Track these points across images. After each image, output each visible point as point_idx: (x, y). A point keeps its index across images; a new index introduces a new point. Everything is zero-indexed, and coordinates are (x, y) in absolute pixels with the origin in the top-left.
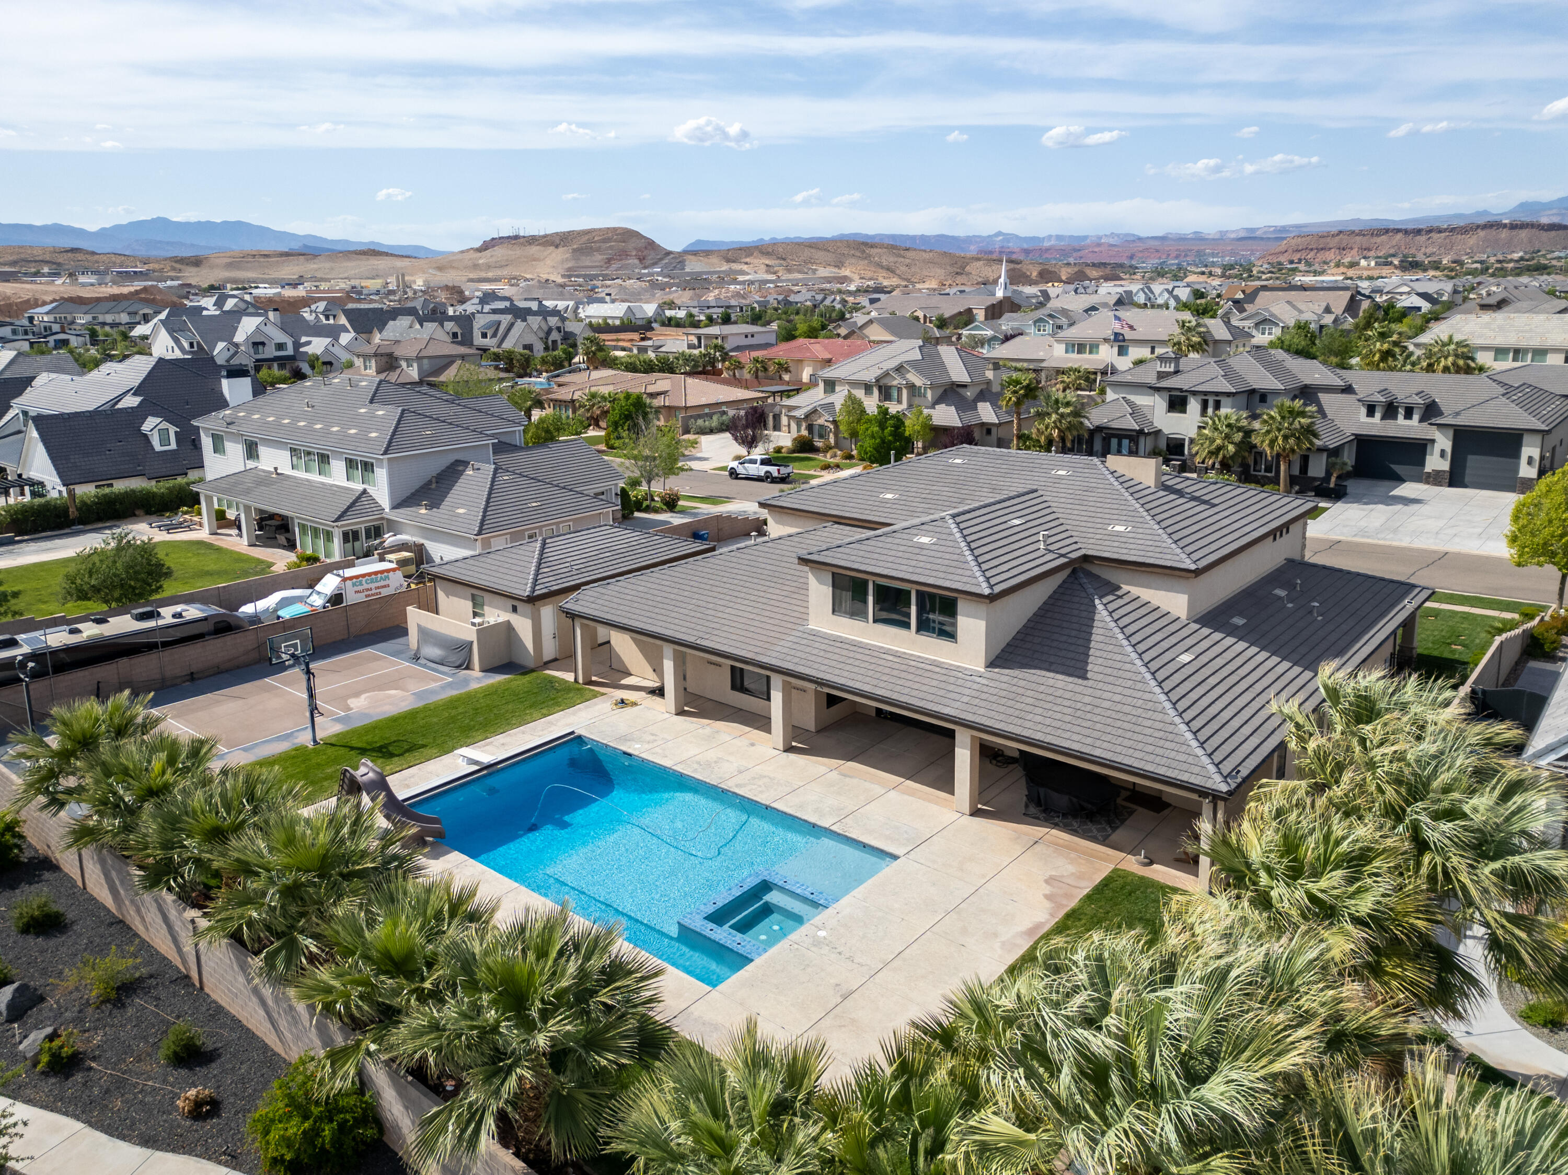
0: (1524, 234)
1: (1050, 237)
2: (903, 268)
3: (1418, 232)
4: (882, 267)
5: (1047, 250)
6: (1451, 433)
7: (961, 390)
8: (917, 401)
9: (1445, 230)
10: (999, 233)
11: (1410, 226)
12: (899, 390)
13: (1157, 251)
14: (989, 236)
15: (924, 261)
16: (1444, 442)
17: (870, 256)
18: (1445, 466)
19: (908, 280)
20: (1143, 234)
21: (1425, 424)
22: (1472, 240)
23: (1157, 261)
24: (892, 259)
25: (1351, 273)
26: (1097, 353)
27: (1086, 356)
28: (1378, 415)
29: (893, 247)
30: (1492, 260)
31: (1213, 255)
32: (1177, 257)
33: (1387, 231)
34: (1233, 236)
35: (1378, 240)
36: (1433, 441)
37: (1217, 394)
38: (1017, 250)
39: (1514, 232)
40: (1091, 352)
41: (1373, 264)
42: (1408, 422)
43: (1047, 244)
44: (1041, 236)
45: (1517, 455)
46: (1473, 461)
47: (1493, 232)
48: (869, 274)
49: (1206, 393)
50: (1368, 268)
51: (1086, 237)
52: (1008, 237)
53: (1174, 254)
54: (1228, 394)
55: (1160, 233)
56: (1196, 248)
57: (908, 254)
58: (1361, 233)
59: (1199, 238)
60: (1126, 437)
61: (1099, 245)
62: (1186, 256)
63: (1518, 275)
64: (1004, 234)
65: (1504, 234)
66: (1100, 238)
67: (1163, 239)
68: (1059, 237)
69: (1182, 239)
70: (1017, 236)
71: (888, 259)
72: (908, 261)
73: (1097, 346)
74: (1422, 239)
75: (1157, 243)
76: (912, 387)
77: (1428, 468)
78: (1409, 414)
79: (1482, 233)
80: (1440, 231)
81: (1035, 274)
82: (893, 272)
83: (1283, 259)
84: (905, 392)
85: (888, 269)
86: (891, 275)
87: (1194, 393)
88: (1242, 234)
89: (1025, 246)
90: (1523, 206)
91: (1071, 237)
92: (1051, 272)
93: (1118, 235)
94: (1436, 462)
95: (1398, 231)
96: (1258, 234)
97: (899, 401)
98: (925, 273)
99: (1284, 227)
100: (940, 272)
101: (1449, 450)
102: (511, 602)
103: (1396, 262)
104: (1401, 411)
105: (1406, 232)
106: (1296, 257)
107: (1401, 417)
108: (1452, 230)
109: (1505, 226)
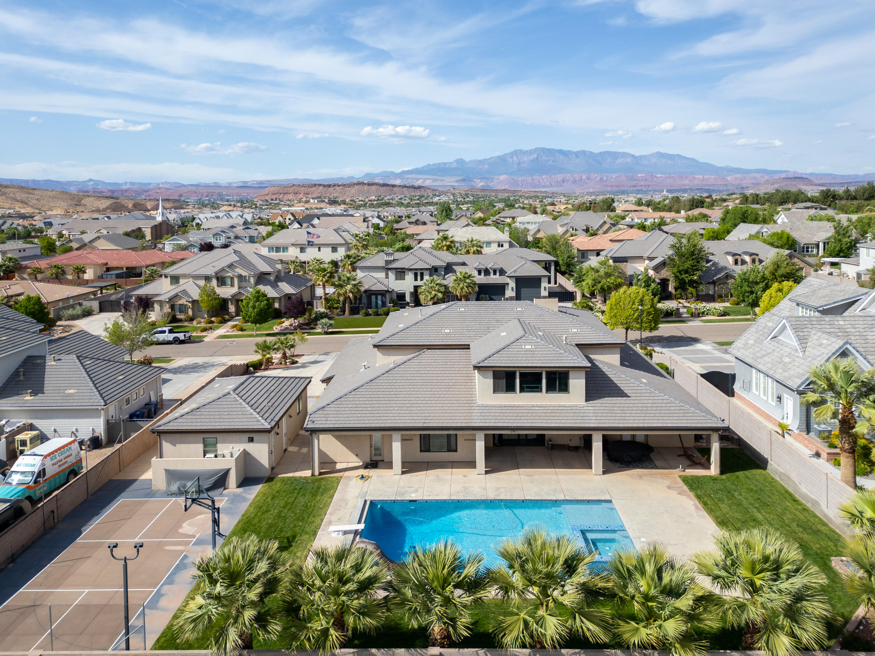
0: (374, 188)
1: (126, 183)
2: (34, 202)
3: (329, 186)
4: (17, 201)
5: (126, 191)
6: (514, 280)
7: (267, 277)
8: (244, 284)
9: (341, 186)
10: (91, 180)
11: (326, 183)
12: (232, 279)
13: (195, 193)
14: (84, 182)
15: (50, 197)
16: (512, 284)
17: (5, 193)
18: (513, 294)
19: (39, 209)
20: (185, 183)
21: (502, 277)
22: (353, 190)
23: (195, 198)
24: (24, 196)
25: (307, 206)
26: (287, 252)
27: (281, 253)
28: (483, 274)
29: (23, 188)
30: (367, 200)
31: (227, 195)
32: (207, 196)
33: (315, 185)
34: (235, 185)
35: (310, 189)
36: (508, 284)
37: (422, 269)
38: (106, 191)
39: (370, 187)
40: (283, 252)
41: (316, 201)
42: (495, 277)
43: (124, 187)
44: (120, 182)
45: (540, 287)
46: (524, 291)
47: (361, 186)
48: (8, 205)
49: (416, 269)
50: (314, 203)
51: (149, 184)
52: (97, 182)
53: (205, 195)
54: (427, 269)
55: (195, 183)
56: (218, 191)
57: (36, 192)
58: (303, 186)
59: (217, 186)
60: (379, 294)
61: (159, 188)
62: (212, 195)
63: (379, 207)
64: (94, 181)
65: (366, 188)
66: (159, 184)
67: (197, 186)
68: (132, 183)
69: (207, 186)
70: (103, 182)
71: (20, 196)
72: (37, 197)
73: (287, 248)
74: (331, 189)
75: (194, 188)
76: (240, 277)
77: (506, 296)
78: (495, 274)
79: (357, 187)
80: (339, 186)
81: (130, 206)
82: (26, 203)
83: (267, 198)
84: (236, 281)
85: (22, 202)
86: (26, 206)
87: (411, 270)
88: (240, 184)
89: (110, 188)
90: (367, 175)
91: (140, 183)
92: (140, 204)
93: (170, 183)
94: (510, 293)
95: (320, 185)
96: (248, 184)
97: (232, 285)
98: (52, 204)
99: (261, 182)
100: (64, 204)
101: (514, 287)
102: (246, 436)
103: (326, 201)
104: (492, 272)
105: (324, 186)
106: (274, 197)
107: (492, 274)
108: (344, 185)
109: (365, 184)
